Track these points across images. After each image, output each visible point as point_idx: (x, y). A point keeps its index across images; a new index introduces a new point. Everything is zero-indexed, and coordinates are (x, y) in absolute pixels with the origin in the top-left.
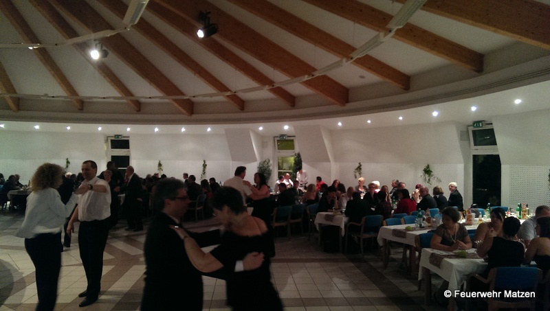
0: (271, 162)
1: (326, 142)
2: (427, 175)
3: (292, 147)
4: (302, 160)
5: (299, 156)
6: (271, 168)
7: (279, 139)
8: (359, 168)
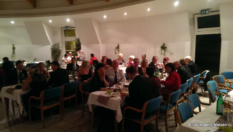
0: (60, 45)
1: (96, 30)
2: (163, 51)
3: (74, 35)
4: (81, 43)
5: (78, 40)
6: (61, 49)
7: (64, 29)
8: (118, 47)
